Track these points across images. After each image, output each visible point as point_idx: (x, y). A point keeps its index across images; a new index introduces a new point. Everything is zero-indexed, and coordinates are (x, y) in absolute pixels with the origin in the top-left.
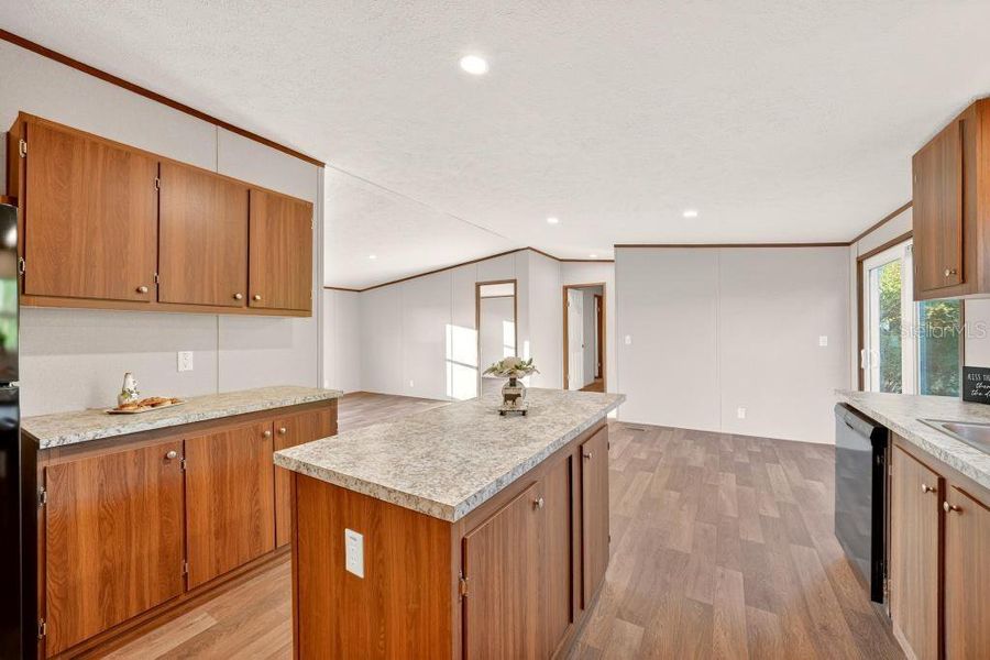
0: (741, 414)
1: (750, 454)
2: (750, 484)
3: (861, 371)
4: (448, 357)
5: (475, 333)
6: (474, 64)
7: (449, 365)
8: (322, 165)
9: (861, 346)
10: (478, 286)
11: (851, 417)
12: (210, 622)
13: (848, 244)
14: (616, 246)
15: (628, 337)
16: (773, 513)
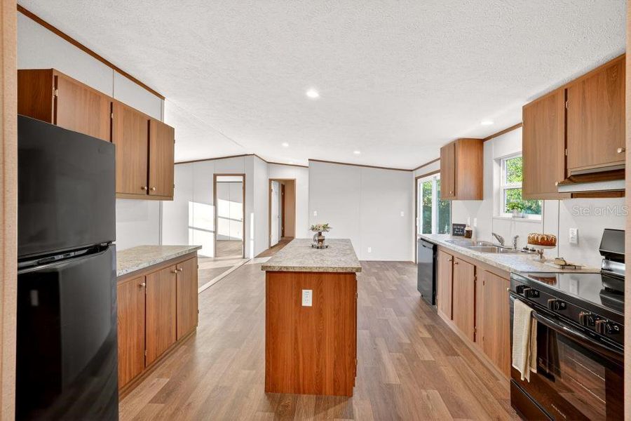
0: (370, 250)
1: (377, 268)
2: (380, 279)
3: (416, 227)
4: (190, 225)
5: (212, 208)
6: (312, 94)
7: (190, 230)
8: (163, 98)
9: (416, 217)
10: (215, 176)
11: (425, 243)
12: (164, 381)
13: (412, 171)
14: (309, 160)
15: (315, 212)
16: (394, 288)
